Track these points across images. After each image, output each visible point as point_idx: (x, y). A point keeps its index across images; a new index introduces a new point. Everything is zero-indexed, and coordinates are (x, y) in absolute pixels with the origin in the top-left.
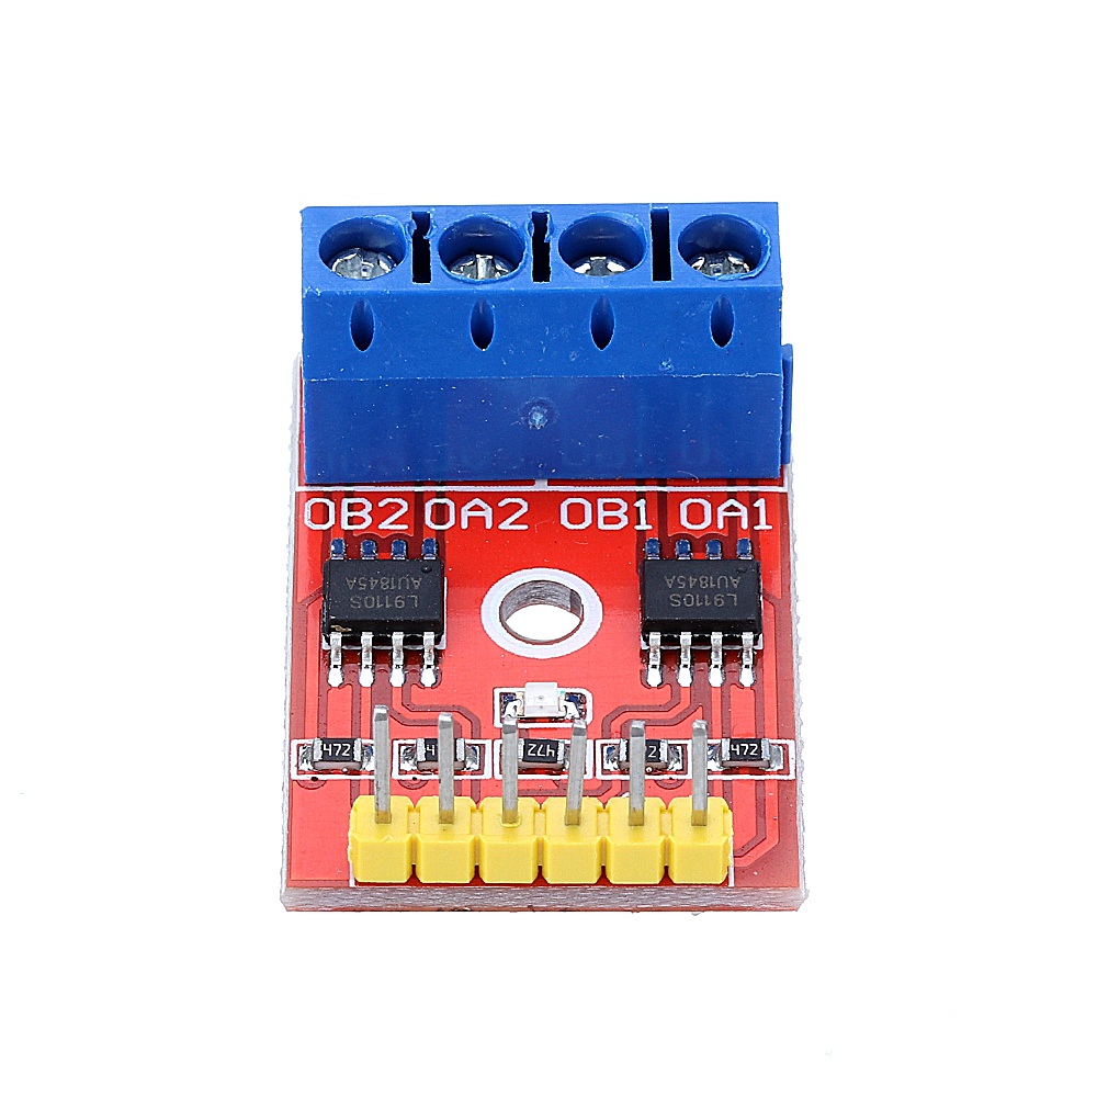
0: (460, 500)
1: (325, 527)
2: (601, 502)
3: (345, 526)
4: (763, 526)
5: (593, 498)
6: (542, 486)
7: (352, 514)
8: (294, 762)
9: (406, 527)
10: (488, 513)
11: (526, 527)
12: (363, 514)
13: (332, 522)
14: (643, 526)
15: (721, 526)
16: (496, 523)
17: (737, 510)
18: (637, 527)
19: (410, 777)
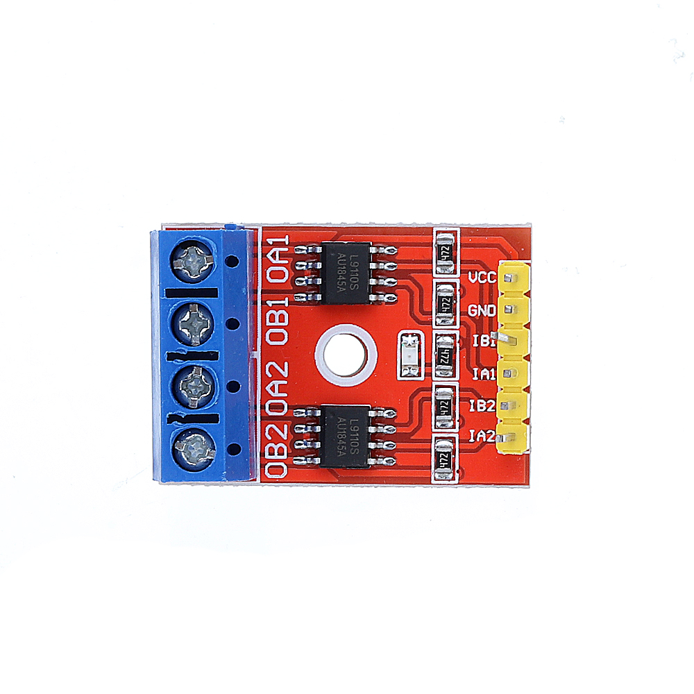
0: (266, 397)
1: (285, 467)
2: (268, 324)
3: (285, 457)
4: (286, 240)
5: (265, 328)
6: (257, 355)
7: (276, 453)
8: (448, 482)
9: (286, 426)
10: (277, 383)
11: (286, 363)
12: (276, 448)
13: (282, 464)
14: (286, 302)
15: (287, 262)
16: (282, 378)
17: (275, 253)
18: (287, 305)
19: (457, 424)
